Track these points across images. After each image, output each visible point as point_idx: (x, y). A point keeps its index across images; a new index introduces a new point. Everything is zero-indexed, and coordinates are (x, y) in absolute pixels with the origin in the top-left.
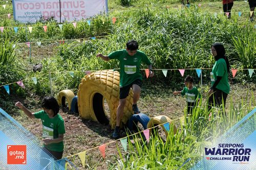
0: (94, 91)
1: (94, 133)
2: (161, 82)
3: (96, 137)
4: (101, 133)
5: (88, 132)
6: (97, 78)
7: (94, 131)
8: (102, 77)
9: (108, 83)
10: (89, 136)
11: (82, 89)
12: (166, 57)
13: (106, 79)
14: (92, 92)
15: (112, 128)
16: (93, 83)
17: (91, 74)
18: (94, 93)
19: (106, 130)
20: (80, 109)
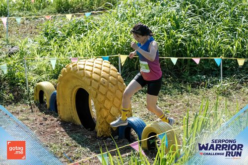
0: (77, 86)
1: (74, 141)
2: (170, 74)
3: (76, 146)
4: (83, 142)
5: (67, 139)
6: (80, 69)
7: (74, 139)
8: (87, 67)
9: (94, 76)
10: (67, 145)
11: (62, 83)
12: (177, 42)
13: (92, 71)
14: (75, 87)
15: (98, 135)
16: (75, 75)
17: (74, 64)
18: (77, 88)
19: (90, 137)
20: (60, 108)
